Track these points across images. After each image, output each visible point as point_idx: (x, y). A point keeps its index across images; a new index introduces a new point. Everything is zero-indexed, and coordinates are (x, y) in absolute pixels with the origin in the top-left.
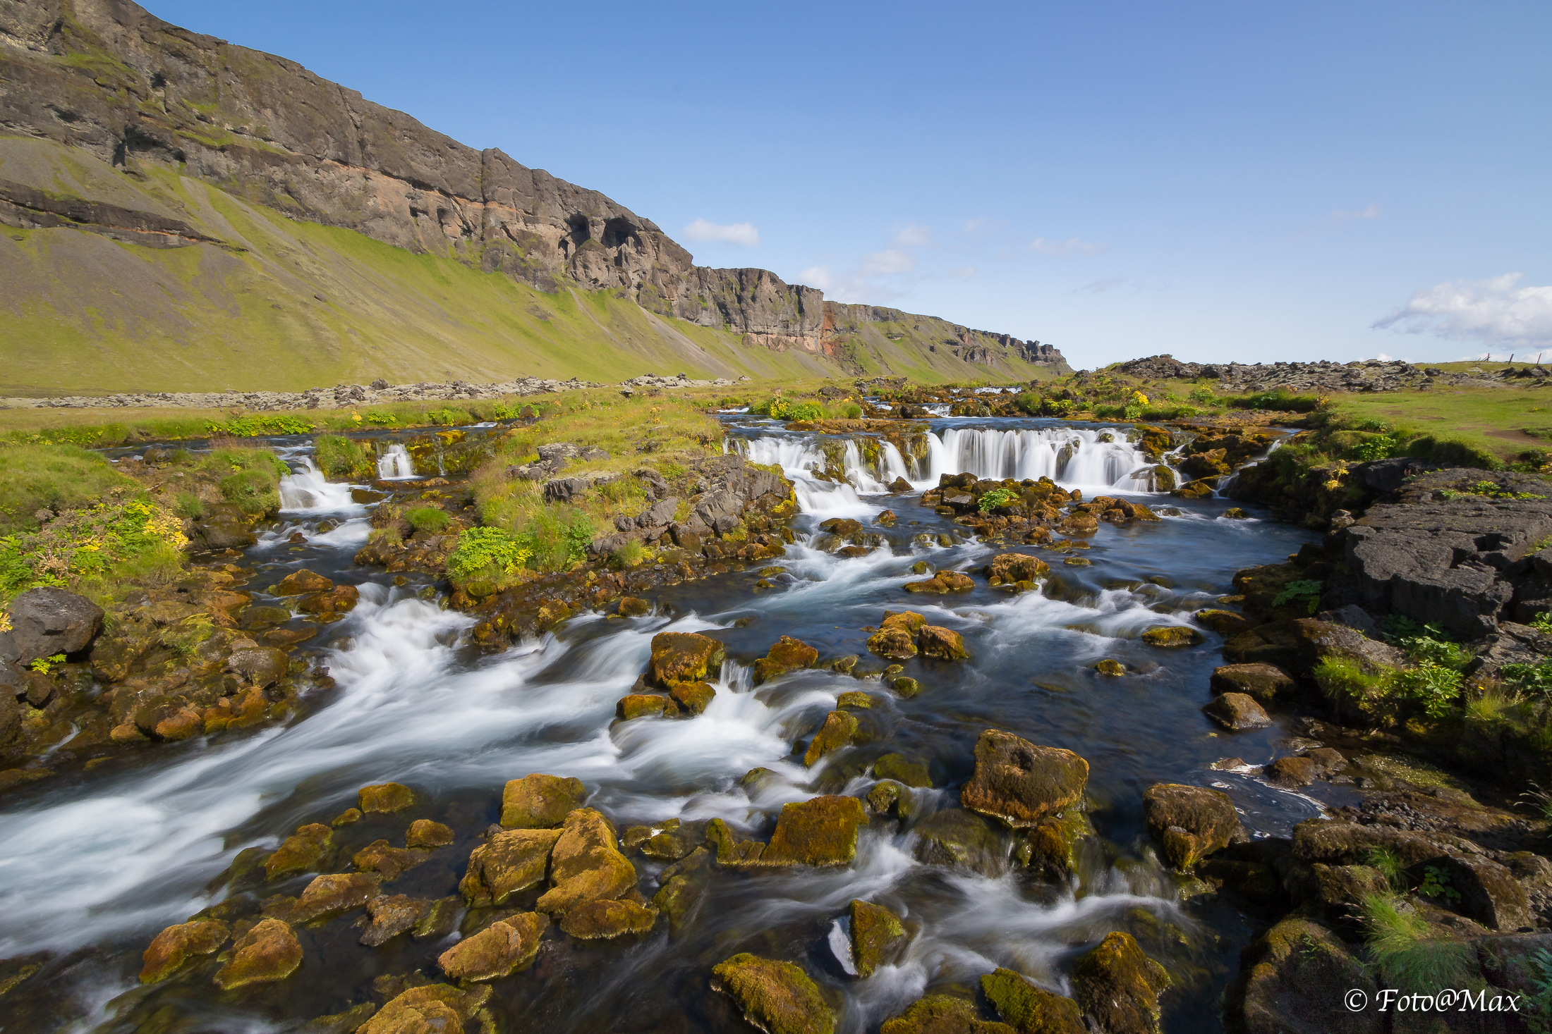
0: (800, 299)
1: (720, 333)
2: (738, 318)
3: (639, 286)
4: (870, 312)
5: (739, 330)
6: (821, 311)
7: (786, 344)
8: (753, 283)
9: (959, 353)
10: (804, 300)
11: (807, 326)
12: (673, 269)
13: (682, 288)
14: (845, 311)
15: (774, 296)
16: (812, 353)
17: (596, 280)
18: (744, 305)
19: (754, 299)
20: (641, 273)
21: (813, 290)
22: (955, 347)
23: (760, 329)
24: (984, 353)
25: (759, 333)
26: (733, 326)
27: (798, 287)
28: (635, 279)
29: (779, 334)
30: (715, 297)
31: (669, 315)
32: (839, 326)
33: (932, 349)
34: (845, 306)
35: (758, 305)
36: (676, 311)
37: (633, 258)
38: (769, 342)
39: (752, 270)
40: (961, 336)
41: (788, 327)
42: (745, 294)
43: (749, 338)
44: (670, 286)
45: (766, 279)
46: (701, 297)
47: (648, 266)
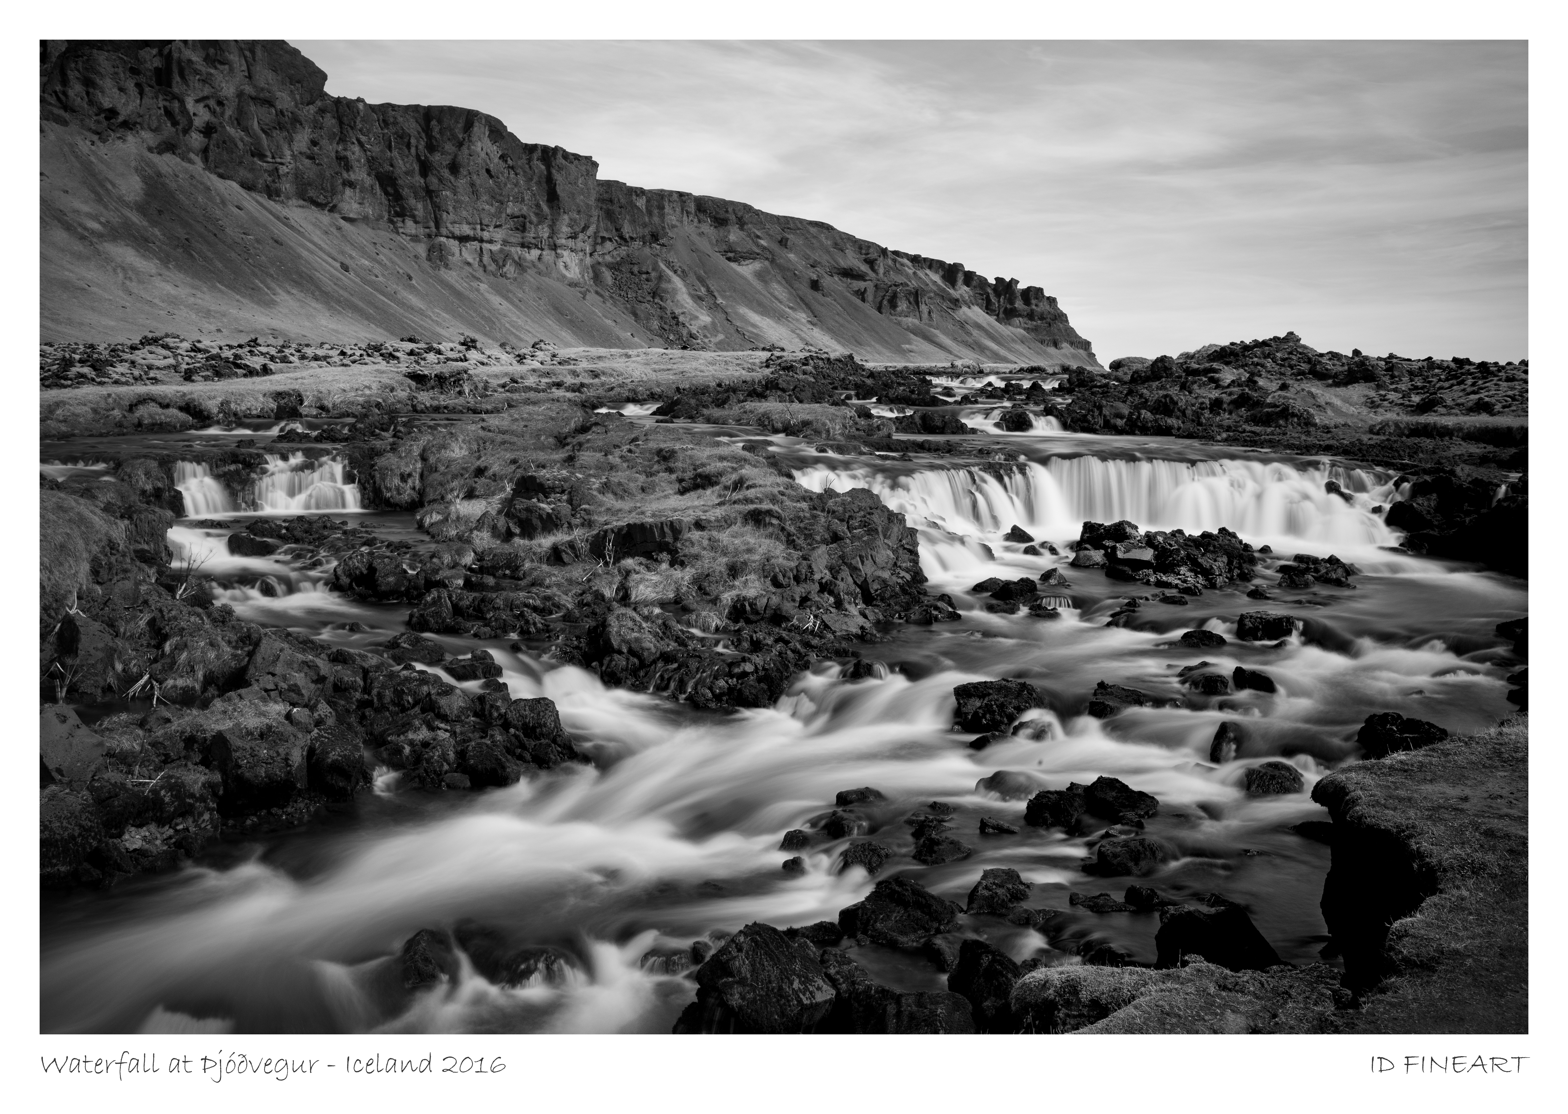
0: (549, 174)
1: (384, 235)
2: (420, 206)
3: (208, 130)
4: (692, 207)
5: (421, 231)
6: (592, 202)
7: (520, 265)
8: (454, 136)
9: (870, 296)
10: (558, 177)
11: (565, 229)
12: (285, 100)
13: (302, 139)
14: (641, 203)
15: (496, 164)
16: (573, 284)
17: (112, 113)
18: (433, 180)
19: (454, 168)
20: (212, 103)
21: (577, 157)
22: (860, 285)
23: (466, 230)
24: (915, 297)
25: (463, 239)
26: (409, 223)
27: (545, 149)
28: (202, 116)
29: (505, 242)
30: (371, 162)
31: (272, 193)
32: (627, 230)
33: (815, 285)
34: (639, 192)
35: (462, 183)
36: (286, 186)
37: (197, 72)
38: (486, 259)
39: (451, 110)
40: (871, 263)
41: (522, 228)
42: (436, 158)
43: (441, 248)
44: (275, 133)
45: (479, 130)
46: (343, 162)
47: (228, 90)
